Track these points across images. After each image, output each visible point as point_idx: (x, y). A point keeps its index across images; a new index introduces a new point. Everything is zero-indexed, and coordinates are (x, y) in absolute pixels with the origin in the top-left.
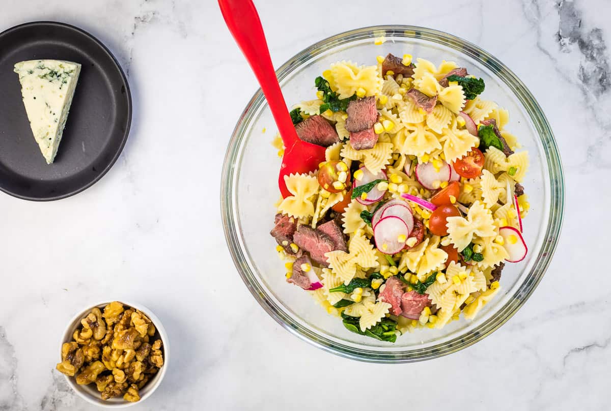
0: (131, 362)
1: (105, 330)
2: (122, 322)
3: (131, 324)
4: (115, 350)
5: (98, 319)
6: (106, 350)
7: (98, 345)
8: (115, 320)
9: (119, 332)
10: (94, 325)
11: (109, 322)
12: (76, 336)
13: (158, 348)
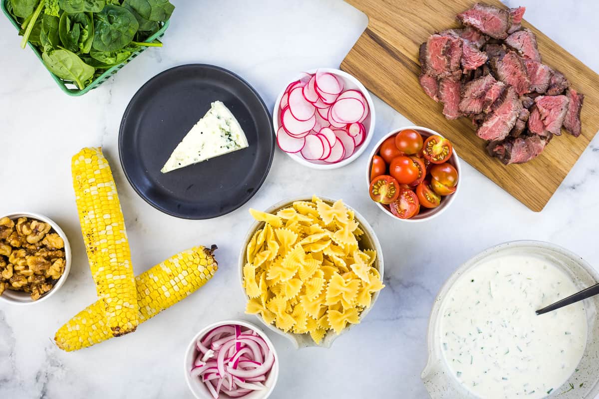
0: (23, 275)
1: (37, 241)
2: (50, 253)
3: (52, 260)
4: (26, 260)
5: (42, 232)
6: (22, 253)
7: (23, 243)
8: (49, 246)
9: (41, 256)
10: (36, 232)
11: (45, 242)
12: (20, 222)
13: (45, 290)
